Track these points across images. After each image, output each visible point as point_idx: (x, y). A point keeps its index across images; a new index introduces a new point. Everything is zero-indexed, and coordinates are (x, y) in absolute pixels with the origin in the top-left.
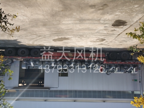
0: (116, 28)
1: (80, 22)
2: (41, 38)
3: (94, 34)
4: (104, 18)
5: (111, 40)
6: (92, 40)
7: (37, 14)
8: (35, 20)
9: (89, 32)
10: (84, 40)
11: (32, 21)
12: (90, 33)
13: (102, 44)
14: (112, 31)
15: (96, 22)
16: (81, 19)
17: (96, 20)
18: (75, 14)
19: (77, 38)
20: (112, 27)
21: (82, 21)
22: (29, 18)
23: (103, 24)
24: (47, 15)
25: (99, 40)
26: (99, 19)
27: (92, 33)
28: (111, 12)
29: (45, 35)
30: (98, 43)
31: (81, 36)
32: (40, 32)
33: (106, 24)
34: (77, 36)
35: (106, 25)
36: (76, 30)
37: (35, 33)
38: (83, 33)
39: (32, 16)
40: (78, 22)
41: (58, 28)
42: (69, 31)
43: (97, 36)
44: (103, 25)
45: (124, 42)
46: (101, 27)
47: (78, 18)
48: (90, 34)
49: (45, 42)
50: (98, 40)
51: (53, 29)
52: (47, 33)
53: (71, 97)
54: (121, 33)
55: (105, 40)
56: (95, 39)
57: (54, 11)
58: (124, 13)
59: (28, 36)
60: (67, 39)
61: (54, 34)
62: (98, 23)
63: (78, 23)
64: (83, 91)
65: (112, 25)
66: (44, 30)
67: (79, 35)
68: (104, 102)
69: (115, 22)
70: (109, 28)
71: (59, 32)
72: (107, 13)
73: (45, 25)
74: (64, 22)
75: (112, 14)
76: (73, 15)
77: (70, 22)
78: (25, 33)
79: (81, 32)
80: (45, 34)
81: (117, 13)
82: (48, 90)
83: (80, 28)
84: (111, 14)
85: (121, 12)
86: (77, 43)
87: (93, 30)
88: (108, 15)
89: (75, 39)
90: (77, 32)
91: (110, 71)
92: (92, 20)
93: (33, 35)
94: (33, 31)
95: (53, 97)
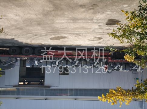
0: (110, 27)
1: (73, 21)
2: (38, 37)
3: (90, 33)
4: (96, 18)
5: (108, 39)
6: (90, 38)
7: (29, 13)
8: (29, 20)
9: (85, 31)
10: (82, 39)
11: (25, 21)
12: (85, 32)
13: (100, 43)
14: (107, 30)
15: (90, 21)
16: (74, 18)
17: (89, 20)
18: (66, 13)
19: (74, 37)
20: (107, 26)
21: (75, 20)
22: (22, 17)
26: (91, 18)
27: (87, 32)
28: (102, 11)
29: (41, 34)
31: (77, 34)
32: (36, 31)
33: (100, 23)
34: (73, 35)
35: (100, 24)
36: (71, 29)
37: (31, 32)
38: (79, 32)
39: (24, 16)
40: (71, 21)
41: (53, 27)
42: (64, 30)
43: (93, 35)
44: (97, 24)
46: (96, 26)
47: (71, 18)
48: (86, 33)
49: (43, 40)
50: (95, 39)
51: (48, 28)
52: (43, 32)
55: (102, 38)
56: (92, 38)
57: (45, 11)
58: (115, 13)
59: (24, 35)
60: (65, 37)
61: (50, 33)
62: (92, 23)
63: (72, 23)
64: (84, 89)
65: (105, 24)
66: (38, 29)
67: (75, 33)
69: (108, 21)
70: (104, 27)
71: (54, 31)
72: (99, 13)
73: (39, 24)
74: (57, 22)
75: (103, 14)
76: (65, 14)
77: (63, 21)
78: (21, 32)
79: (76, 31)
80: (41, 33)
81: (108, 13)
83: (75, 27)
84: (102, 14)
85: (112, 12)
86: (75, 41)
87: (87, 29)
88: (100, 14)
89: (71, 38)
90: (72, 31)
91: (115, 69)
92: (85, 19)
93: (29, 34)
94: (28, 30)
95: (53, 96)
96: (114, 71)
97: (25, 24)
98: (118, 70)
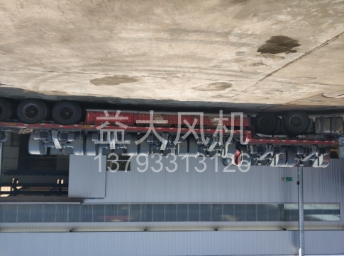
0: (266, 57)
1: (172, 35)
2: (57, 76)
3: (205, 71)
4: (241, 29)
5: (244, 88)
6: (199, 85)
8: (36, 24)
9: (193, 65)
10: (177, 85)
11: (24, 27)
12: (194, 68)
13: (220, 96)
14: (254, 65)
15: (218, 39)
16: (175, 27)
17: (218, 34)
18: (158, 11)
19: (158, 80)
20: (257, 56)
21: (177, 32)
22: (13, 14)
23: (236, 45)
24: (70, 10)
25: (214, 86)
26: (226, 30)
27: (199, 68)
28: (265, 11)
29: (68, 68)
30: (210, 93)
31: (170, 73)
32: (54, 60)
33: (244, 45)
34: (159, 74)
35: (244, 49)
36: (157, 57)
37: (37, 62)
38: (176, 67)
39: (21, 10)
40: (166, 35)
41: (107, 50)
42: (136, 59)
43: (211, 76)
44: (233, 48)
45: (277, 93)
46: (228, 54)
47: (168, 24)
48: (196, 70)
49: (69, 84)
50: (213, 87)
51: (90, 53)
52: (75, 62)
53: (138, 221)
54: (276, 71)
55: (229, 86)
56: (204, 83)
58: (300, 18)
59: (18, 69)
60: (133, 80)
61: (93, 65)
62: (223, 43)
63: (167, 40)
64: (166, 205)
65: (257, 49)
66: (63, 55)
67: (165, 71)
68: (216, 230)
69: (268, 41)
70: (249, 57)
71: (108, 61)
72: (254, 15)
73: (66, 39)
74: (124, 35)
75: (266, 19)
76: (154, 14)
77: (142, 35)
78: (9, 59)
79: (171, 64)
80: (69, 65)
81: (282, 17)
82: (79, 203)
83: (171, 52)
84: (264, 18)
85: (294, 15)
86: (157, 91)
87: (203, 59)
88: (255, 19)
89: (152, 81)
90: (160, 63)
91: (259, 162)
92: (207, 32)
93: (32, 66)
94: (31, 54)
95: (91, 221)
96: (257, 165)
97: (22, 38)
98: (266, 162)
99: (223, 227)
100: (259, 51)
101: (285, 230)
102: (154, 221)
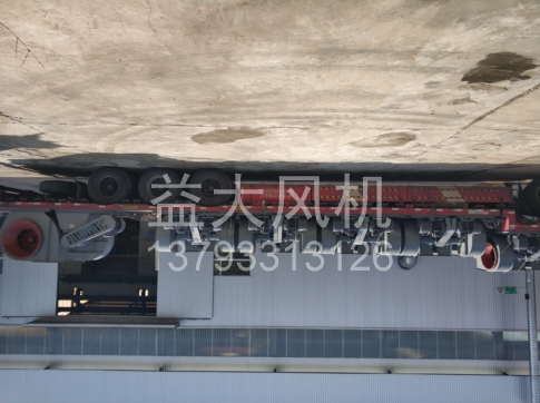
0: (477, 89)
1: (322, 59)
2: (143, 131)
3: (373, 115)
4: (436, 45)
5: (437, 140)
6: (361, 138)
7: (120, 19)
8: (114, 52)
9: (355, 107)
10: (326, 140)
11: (97, 57)
12: (355, 111)
13: (395, 155)
14: (455, 102)
15: (396, 63)
16: (328, 46)
17: (397, 54)
18: (303, 21)
19: (297, 131)
20: (461, 87)
21: (330, 54)
22: (82, 38)
23: (426, 72)
24: (167, 27)
25: (387, 139)
26: (412, 47)
27: (364, 111)
28: (479, 13)
29: (159, 118)
30: (379, 151)
31: (315, 121)
32: (138, 106)
33: (439, 70)
34: (298, 123)
35: (439, 77)
36: (297, 96)
37: (114, 110)
38: (326, 110)
39: (94, 31)
40: (312, 60)
41: (219, 87)
43: (383, 123)
44: (422, 76)
45: (492, 148)
46: (412, 85)
47: (316, 42)
48: (357, 115)
49: (160, 143)
50: (384, 141)
51: (193, 93)
52: (170, 108)
53: (264, 355)
54: (492, 112)
55: (412, 138)
56: (371, 135)
57: (202, 8)
59: (85, 121)
60: (256, 134)
61: (197, 113)
62: (404, 69)
63: (314, 67)
64: (307, 330)
65: (462, 76)
66: (153, 97)
67: (307, 117)
68: (390, 372)
69: (482, 63)
70: (448, 91)
71: (221, 105)
72: (461, 20)
73: (157, 73)
74: (246, 62)
75: (480, 25)
76: (295, 27)
77: (274, 61)
78: (73, 108)
79: (318, 106)
80: (160, 114)
81: (508, 21)
82: (173, 326)
83: (320, 87)
84: (477, 24)
85: (530, 16)
86: (294, 150)
87: (372, 96)
88: (462, 27)
89: (286, 134)
90: (300, 105)
92: (380, 52)
93: (106, 116)
94: (105, 98)
95: (191, 355)
97: (93, 74)
99: (399, 367)
100: (464, 79)
101: (505, 374)
102: (289, 356)
